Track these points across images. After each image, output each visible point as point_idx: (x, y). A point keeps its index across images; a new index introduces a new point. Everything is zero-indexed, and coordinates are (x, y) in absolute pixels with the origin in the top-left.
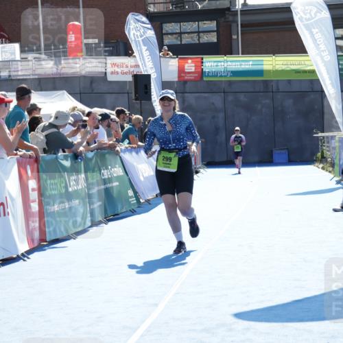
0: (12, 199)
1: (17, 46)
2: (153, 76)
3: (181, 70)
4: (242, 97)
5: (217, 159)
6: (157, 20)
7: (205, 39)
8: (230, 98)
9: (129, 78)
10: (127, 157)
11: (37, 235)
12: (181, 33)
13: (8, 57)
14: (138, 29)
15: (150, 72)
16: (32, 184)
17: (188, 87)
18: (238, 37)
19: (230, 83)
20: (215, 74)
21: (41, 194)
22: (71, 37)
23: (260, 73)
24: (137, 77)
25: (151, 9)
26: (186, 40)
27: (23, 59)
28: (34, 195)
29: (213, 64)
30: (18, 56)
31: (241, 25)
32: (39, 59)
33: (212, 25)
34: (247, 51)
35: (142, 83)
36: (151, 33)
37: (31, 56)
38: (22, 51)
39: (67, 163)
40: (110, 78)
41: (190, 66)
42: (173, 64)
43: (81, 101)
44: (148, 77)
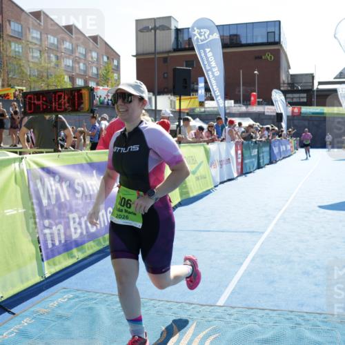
0: (232, 157)
1: (233, 101)
2: (284, 114)
3: (293, 112)
4: (316, 123)
6: (285, 93)
7: (302, 100)
8: (311, 122)
9: (275, 114)
11: (240, 171)
12: (292, 98)
13: (229, 105)
14: (277, 96)
15: (283, 112)
16: (239, 152)
17: (295, 118)
18: (315, 100)
19: (311, 117)
20: (306, 114)
21: (242, 156)
22: (252, 98)
23: (323, 113)
24: (277, 113)
25: (282, 89)
26: (295, 100)
27: (235, 106)
28: (240, 156)
29: (305, 109)
30: (233, 105)
31: (317, 96)
32: (240, 106)
33: (305, 95)
34: (317, 105)
36: (283, 97)
37: (237, 105)
38: (235, 103)
40: (266, 113)
41: (296, 110)
42: (290, 109)
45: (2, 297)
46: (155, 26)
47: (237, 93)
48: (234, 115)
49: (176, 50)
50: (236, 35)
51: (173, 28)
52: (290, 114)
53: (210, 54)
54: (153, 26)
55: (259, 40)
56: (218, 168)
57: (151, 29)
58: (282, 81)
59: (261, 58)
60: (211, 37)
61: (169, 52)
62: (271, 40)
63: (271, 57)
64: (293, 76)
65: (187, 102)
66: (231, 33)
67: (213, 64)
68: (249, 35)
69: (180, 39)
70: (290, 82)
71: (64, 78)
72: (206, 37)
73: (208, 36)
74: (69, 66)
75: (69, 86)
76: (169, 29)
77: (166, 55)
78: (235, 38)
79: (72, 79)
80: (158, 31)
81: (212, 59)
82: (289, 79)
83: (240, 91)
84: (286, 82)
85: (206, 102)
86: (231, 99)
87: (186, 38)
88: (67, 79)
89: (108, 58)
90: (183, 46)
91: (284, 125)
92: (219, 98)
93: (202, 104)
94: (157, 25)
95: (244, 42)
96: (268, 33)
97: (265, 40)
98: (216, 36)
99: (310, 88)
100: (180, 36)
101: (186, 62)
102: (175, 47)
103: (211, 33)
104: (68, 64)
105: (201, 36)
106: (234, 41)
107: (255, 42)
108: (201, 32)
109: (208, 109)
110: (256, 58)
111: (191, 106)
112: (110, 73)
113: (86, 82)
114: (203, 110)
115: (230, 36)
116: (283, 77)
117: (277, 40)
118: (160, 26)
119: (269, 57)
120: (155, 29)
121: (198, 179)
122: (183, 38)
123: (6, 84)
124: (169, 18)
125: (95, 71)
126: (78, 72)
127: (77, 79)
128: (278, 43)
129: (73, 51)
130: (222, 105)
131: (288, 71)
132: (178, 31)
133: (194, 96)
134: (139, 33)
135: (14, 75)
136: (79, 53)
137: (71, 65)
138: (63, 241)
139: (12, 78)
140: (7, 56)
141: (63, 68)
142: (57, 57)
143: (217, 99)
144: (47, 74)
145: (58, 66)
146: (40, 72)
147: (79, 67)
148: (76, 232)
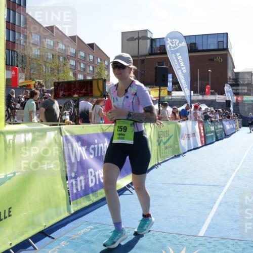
1: (192, 92)
3: (237, 100)
5: (246, 125)
6: (232, 85)
7: (244, 91)
8: (251, 108)
9: (225, 101)
10: (224, 122)
11: (204, 142)
12: (237, 90)
16: (202, 128)
19: (250, 103)
20: (246, 101)
21: (204, 131)
22: (207, 90)
24: (227, 101)
25: (229, 83)
27: (194, 95)
28: (202, 131)
29: (246, 98)
32: (198, 96)
33: (246, 88)
35: (228, 102)
37: (196, 94)
38: (194, 93)
39: (210, 123)
40: (217, 101)
41: (239, 99)
42: (235, 98)
44: (230, 101)
47: (195, 85)
49: (150, 54)
50: (195, 44)
52: (235, 101)
54: (137, 37)
55: (212, 47)
56: (186, 140)
57: (136, 39)
58: (228, 77)
59: (213, 60)
60: (180, 45)
61: (146, 55)
62: (221, 47)
63: (220, 60)
64: (237, 74)
66: (191, 42)
67: (182, 64)
68: (204, 43)
69: (154, 46)
70: (234, 77)
71: (69, 74)
75: (73, 79)
77: (143, 58)
78: (193, 45)
79: (75, 75)
81: (181, 60)
82: (234, 76)
83: (197, 84)
84: (232, 78)
85: (173, 92)
87: (158, 45)
88: (71, 74)
89: (101, 60)
90: (156, 52)
91: (232, 109)
92: (187, 89)
95: (200, 48)
96: (218, 42)
97: (216, 47)
98: (184, 44)
99: (250, 82)
100: (154, 44)
101: (158, 62)
102: (150, 52)
104: (72, 64)
106: (193, 48)
107: (208, 48)
109: (174, 98)
110: (210, 60)
112: (103, 71)
113: (85, 76)
114: (170, 98)
116: (230, 75)
117: (225, 47)
118: (142, 37)
119: (219, 59)
120: (139, 39)
122: (156, 46)
124: (146, 31)
125: (91, 68)
126: (79, 69)
127: (79, 75)
128: (226, 49)
129: (76, 54)
130: (189, 94)
131: (233, 70)
132: (153, 40)
135: (34, 71)
136: (81, 56)
137: (74, 65)
138: (83, 188)
139: (33, 74)
140: (30, 58)
141: (69, 66)
142: (65, 59)
143: (185, 90)
144: (58, 70)
145: (65, 64)
146: (52, 69)
147: (80, 65)
148: (92, 182)
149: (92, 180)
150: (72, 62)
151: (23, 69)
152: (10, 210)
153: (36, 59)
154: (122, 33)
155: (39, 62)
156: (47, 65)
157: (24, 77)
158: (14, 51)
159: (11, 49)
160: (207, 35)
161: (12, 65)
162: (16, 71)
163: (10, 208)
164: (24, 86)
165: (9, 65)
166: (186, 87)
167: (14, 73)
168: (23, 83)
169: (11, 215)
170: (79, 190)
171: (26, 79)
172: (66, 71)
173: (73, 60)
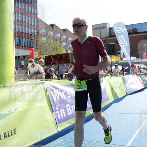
1: (135, 57)
13: (134, 59)
22: (144, 56)
27: (136, 59)
32: (139, 59)
43: (145, 66)
45: (40, 139)
46: (100, 27)
47: (137, 54)
48: (136, 63)
49: (109, 37)
50: (136, 29)
51: (108, 27)
53: (123, 37)
54: (99, 27)
55: (146, 30)
57: (99, 28)
60: (123, 30)
61: (107, 37)
65: (115, 58)
67: (125, 41)
68: (141, 28)
69: (111, 32)
71: (63, 50)
72: (121, 30)
73: (122, 30)
74: (65, 46)
76: (106, 28)
77: (105, 39)
78: (135, 30)
79: (66, 51)
80: (101, 29)
81: (124, 39)
83: (138, 53)
85: (124, 58)
86: (134, 56)
90: (113, 35)
92: (128, 56)
93: (121, 59)
94: (101, 27)
95: (139, 31)
98: (125, 29)
100: (111, 31)
101: (114, 41)
102: (109, 36)
103: (123, 28)
104: (65, 45)
105: (118, 30)
107: (144, 31)
108: (118, 28)
109: (124, 61)
110: (145, 38)
111: (117, 60)
114: (122, 61)
115: (133, 29)
118: (102, 27)
120: (100, 28)
121: (121, 90)
123: (40, 54)
124: (106, 23)
126: (69, 48)
127: (69, 51)
129: (67, 39)
130: (130, 59)
132: (110, 29)
133: (118, 56)
134: (94, 30)
135: (43, 50)
136: (69, 40)
137: (66, 45)
138: (65, 116)
139: (42, 51)
140: (40, 43)
141: (63, 46)
142: (60, 42)
143: (127, 56)
144: (57, 49)
145: (60, 46)
146: (54, 49)
147: (69, 45)
148: (70, 112)
149: (70, 111)
150: (65, 44)
151: (37, 49)
152: (15, 130)
153: (44, 43)
154: (93, 25)
155: (46, 45)
156: (50, 46)
157: (38, 54)
158: (32, 40)
159: (30, 38)
160: (143, 23)
161: (31, 47)
162: (32, 50)
163: (15, 129)
164: (38, 59)
165: (29, 47)
166: (127, 55)
167: (31, 51)
168: (37, 57)
169: (16, 133)
170: (62, 117)
171: (39, 55)
172: (61, 49)
173: (65, 42)
